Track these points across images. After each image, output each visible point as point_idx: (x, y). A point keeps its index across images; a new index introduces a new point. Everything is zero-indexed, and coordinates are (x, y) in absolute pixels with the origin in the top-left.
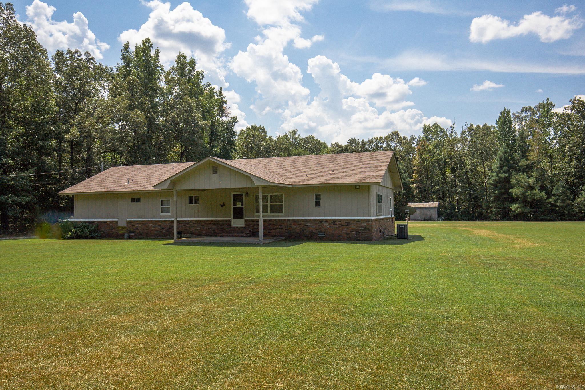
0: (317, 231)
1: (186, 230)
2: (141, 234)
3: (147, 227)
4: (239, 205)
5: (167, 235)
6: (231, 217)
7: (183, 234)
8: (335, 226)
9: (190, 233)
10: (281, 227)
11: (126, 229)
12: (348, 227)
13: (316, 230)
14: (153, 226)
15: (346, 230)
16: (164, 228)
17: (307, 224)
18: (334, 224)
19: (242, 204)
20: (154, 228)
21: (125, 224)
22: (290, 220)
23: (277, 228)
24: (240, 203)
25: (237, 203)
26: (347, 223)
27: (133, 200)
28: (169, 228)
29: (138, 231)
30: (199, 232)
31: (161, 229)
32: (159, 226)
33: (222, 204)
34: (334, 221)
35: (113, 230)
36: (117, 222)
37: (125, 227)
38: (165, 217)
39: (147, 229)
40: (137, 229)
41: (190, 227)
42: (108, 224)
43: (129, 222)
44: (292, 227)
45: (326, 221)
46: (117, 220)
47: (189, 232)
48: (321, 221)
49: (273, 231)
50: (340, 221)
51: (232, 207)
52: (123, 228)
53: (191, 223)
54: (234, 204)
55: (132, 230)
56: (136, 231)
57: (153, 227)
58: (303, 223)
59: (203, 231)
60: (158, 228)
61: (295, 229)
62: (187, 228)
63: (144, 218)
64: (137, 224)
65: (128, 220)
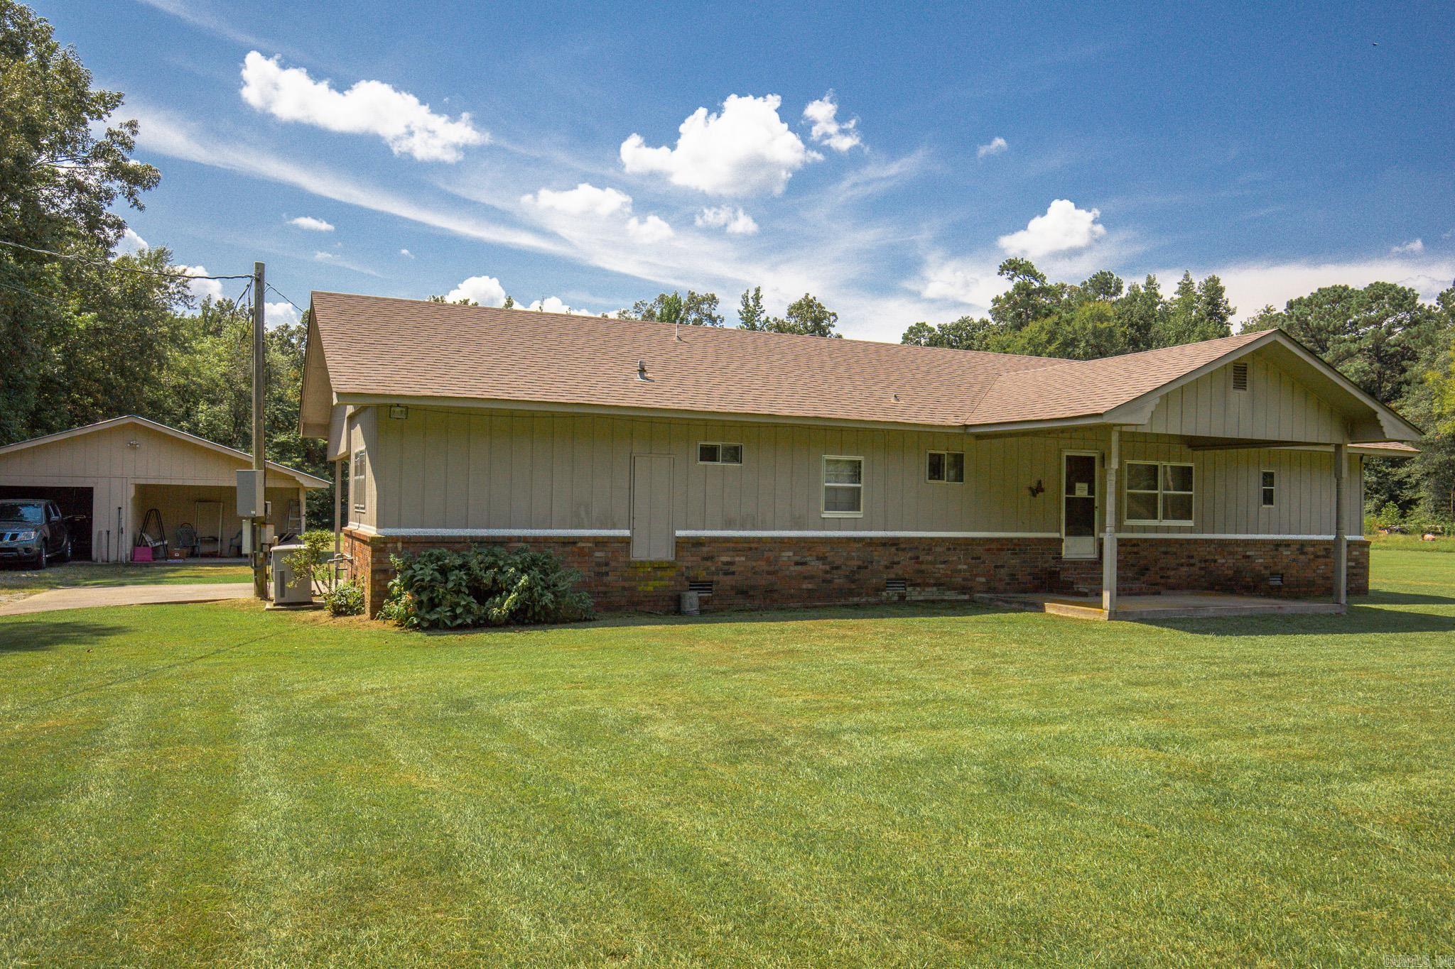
0: (1268, 572)
1: (922, 572)
2: (743, 592)
3: (768, 561)
4: (1081, 490)
5: (851, 593)
6: (1059, 531)
7: (909, 589)
8: (1302, 557)
9: (935, 585)
10: (1192, 561)
11: (671, 573)
12: (1327, 560)
13: (1266, 568)
14: (797, 558)
15: (1323, 567)
16: (837, 568)
17: (1248, 553)
18: (1303, 553)
19: (1091, 491)
20: (799, 568)
21: (664, 553)
22: (1212, 541)
23: (1182, 565)
24: (1085, 486)
25: (1078, 485)
26: (1326, 549)
27: (709, 454)
28: (859, 567)
29: (728, 580)
30: (964, 579)
31: (827, 572)
32: (818, 558)
33: (1034, 485)
34: (1302, 545)
35: (610, 578)
36: (626, 542)
37: (671, 566)
38: (838, 524)
39: (769, 573)
40: (726, 573)
41: (933, 563)
42: (582, 553)
43: (683, 545)
44: (1215, 561)
45: (1287, 544)
46: (627, 533)
47: (932, 581)
48: (1278, 545)
49: (1172, 573)
50: (1313, 546)
51: (1064, 496)
52: (659, 567)
53: (938, 549)
54: (1070, 489)
55: (703, 576)
56: (721, 578)
57: (797, 564)
58: (1240, 549)
59: (976, 575)
60: (816, 567)
61: (1223, 564)
62: (923, 567)
63: (754, 528)
64: (728, 550)
65: (679, 533)
